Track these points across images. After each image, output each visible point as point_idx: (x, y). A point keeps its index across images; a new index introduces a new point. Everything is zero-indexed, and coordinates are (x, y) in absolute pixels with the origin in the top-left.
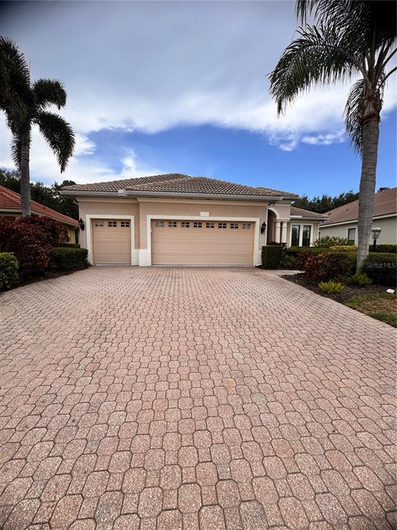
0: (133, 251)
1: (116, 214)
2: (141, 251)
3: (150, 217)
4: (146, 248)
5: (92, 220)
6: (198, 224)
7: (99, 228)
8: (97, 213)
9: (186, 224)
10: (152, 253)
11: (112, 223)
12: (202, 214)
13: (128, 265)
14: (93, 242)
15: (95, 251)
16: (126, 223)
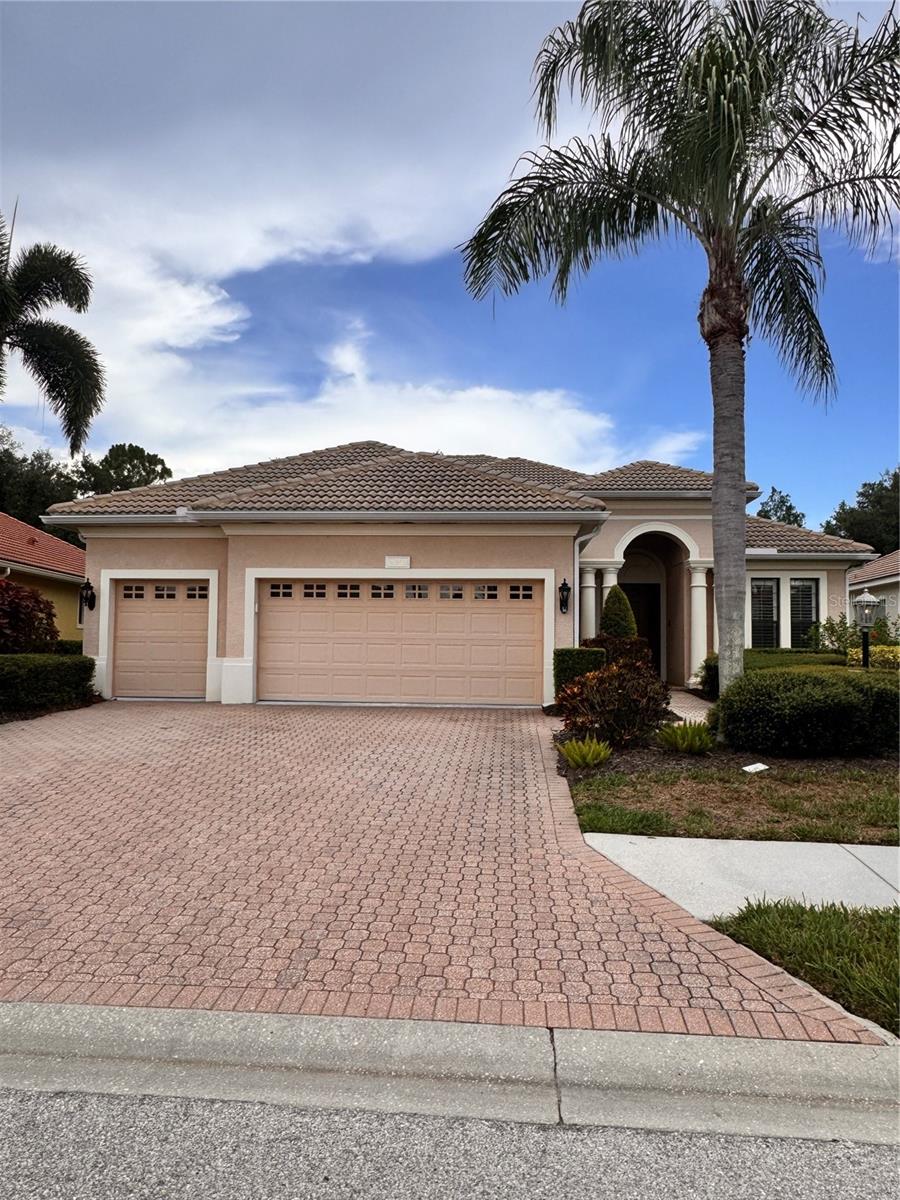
0: (212, 660)
1: (175, 567)
2: (228, 662)
3: (253, 574)
4: (240, 654)
5: (116, 582)
6: (383, 589)
7: (134, 602)
8: (128, 566)
9: (348, 589)
10: (259, 670)
11: (164, 590)
12: (390, 561)
13: (198, 701)
14: (115, 639)
15: (119, 662)
16: (198, 589)
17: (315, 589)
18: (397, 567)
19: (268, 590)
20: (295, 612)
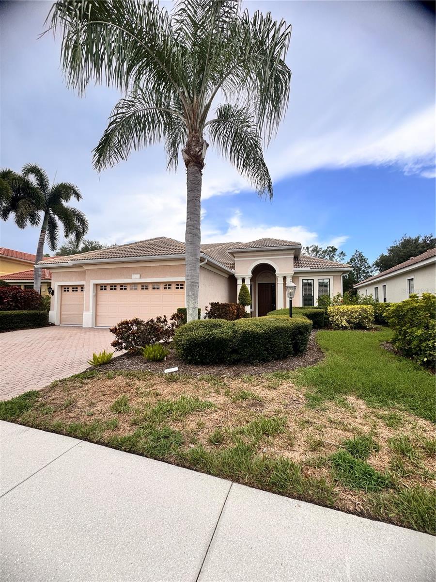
17: (113, 287)
18: (136, 278)
19: (99, 288)
20: (107, 296)
